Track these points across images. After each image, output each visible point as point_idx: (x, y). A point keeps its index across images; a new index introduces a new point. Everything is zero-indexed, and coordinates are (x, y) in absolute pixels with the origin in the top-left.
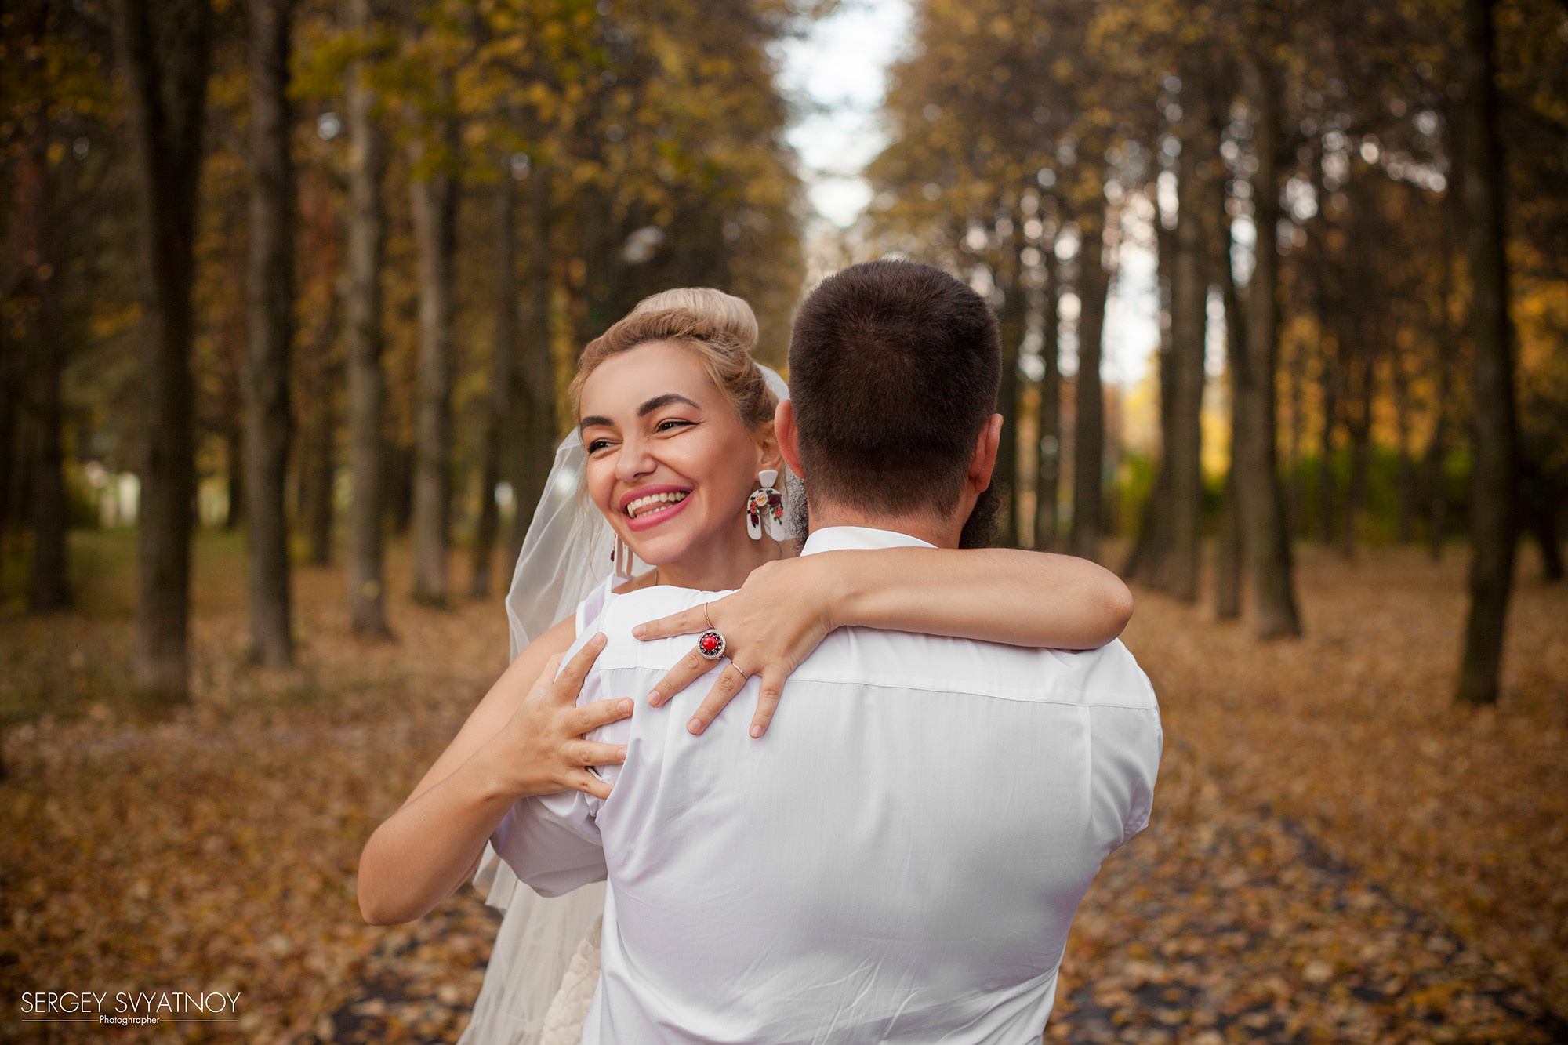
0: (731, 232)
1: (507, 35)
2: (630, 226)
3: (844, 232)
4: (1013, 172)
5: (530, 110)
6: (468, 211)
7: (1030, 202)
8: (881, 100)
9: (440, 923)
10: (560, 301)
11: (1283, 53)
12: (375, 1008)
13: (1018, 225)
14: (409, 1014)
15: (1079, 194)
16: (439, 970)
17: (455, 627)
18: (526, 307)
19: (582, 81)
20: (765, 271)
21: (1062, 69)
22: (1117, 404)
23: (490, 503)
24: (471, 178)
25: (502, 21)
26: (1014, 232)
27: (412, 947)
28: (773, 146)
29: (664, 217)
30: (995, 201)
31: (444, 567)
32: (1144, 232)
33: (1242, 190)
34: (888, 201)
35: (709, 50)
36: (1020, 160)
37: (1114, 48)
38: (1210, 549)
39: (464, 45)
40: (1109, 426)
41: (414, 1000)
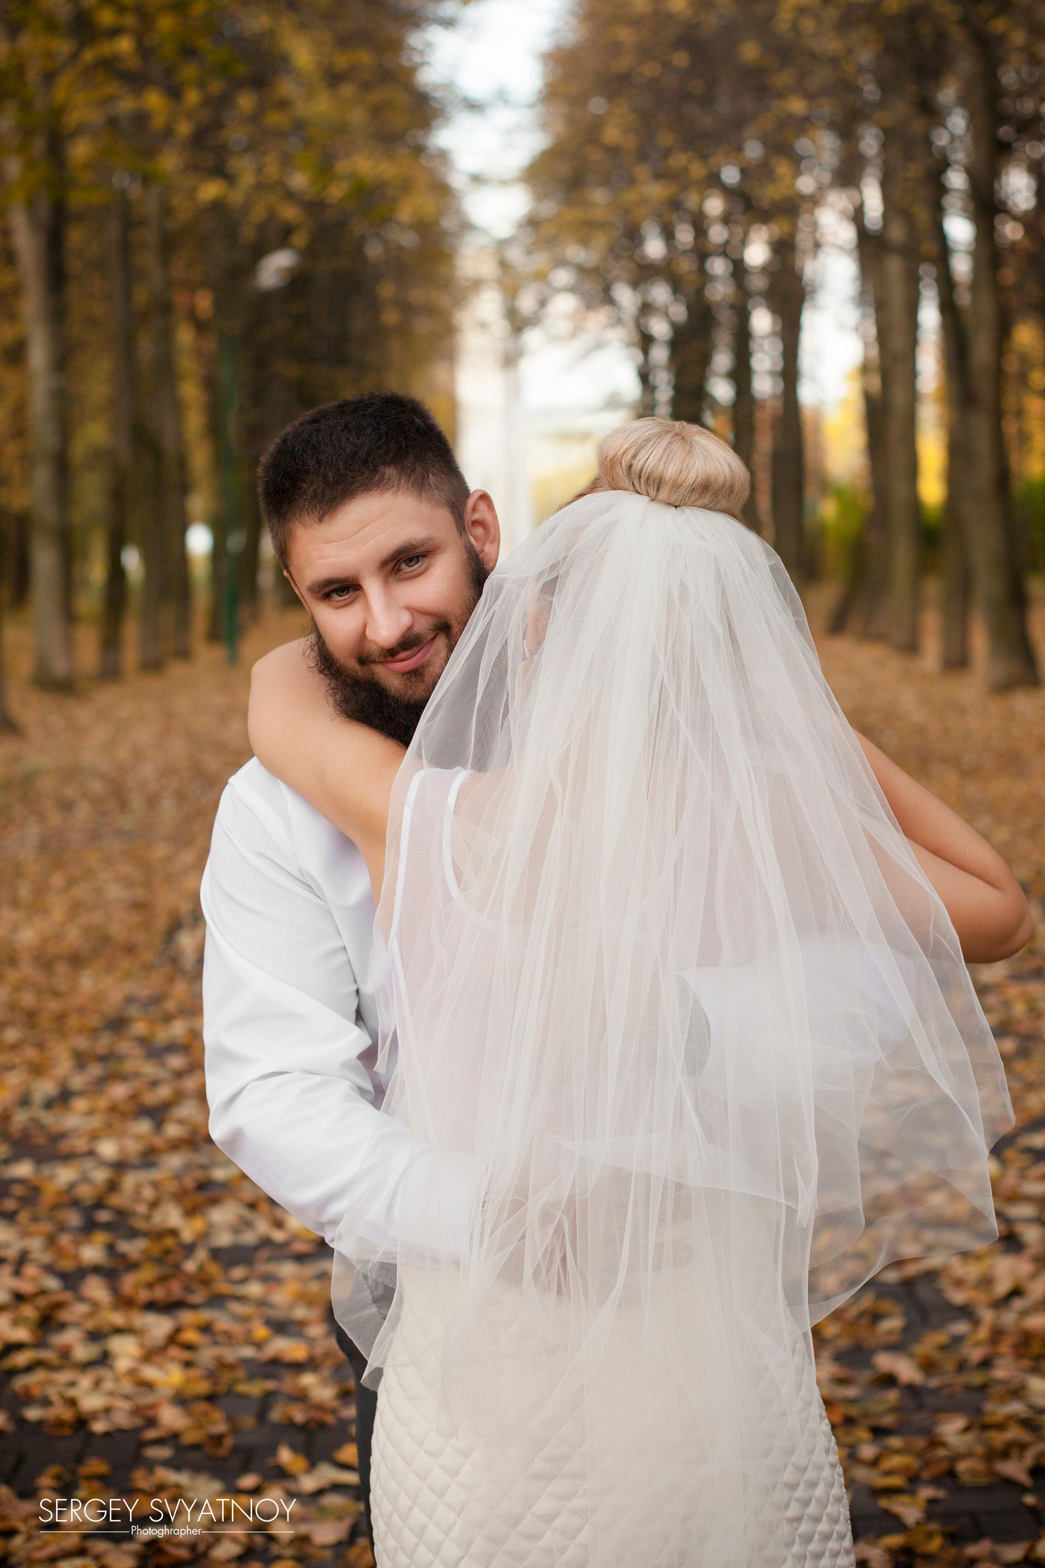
0: (374, 251)
1: (115, 32)
2: (260, 250)
3: (502, 245)
4: (698, 170)
5: (141, 118)
6: (75, 236)
7: (715, 205)
8: (540, 92)
9: (95, 1070)
10: (185, 336)
11: (999, 25)
12: (23, 1169)
13: (700, 230)
14: (65, 1175)
15: (770, 193)
16: (96, 1122)
17: (83, 713)
18: (146, 349)
19: (202, 85)
20: (417, 295)
21: (750, 51)
22: (817, 429)
23: (117, 572)
24: (77, 199)
25: (106, 17)
26: (696, 237)
27: (64, 1097)
28: (419, 150)
29: (300, 239)
30: (675, 205)
31: (69, 645)
32: (846, 234)
33: (956, 179)
34: (549, 208)
35: (344, 42)
36: (704, 157)
37: (808, 24)
38: (933, 589)
39: (63, 46)
40: (810, 455)
41: (68, 1158)
